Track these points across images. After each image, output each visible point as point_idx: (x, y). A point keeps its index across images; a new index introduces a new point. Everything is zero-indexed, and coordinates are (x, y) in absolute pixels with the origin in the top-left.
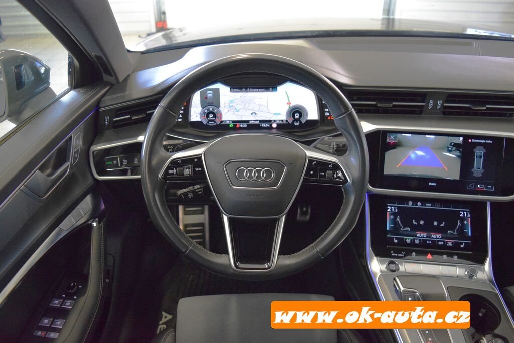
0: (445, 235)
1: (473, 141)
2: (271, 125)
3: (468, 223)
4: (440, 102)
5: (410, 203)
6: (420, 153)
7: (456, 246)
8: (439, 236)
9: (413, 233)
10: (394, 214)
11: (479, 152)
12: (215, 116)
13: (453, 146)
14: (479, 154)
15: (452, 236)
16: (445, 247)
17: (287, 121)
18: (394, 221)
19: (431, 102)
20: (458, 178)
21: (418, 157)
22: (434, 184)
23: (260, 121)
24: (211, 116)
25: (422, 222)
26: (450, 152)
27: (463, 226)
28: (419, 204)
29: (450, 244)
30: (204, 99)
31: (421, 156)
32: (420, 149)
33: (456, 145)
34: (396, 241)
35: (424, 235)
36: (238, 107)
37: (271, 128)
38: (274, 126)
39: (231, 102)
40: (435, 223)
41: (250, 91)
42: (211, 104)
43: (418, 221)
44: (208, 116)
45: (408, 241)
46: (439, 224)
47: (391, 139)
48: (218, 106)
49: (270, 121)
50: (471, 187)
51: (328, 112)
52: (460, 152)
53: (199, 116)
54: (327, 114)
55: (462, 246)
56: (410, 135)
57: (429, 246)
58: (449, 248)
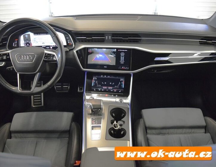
0: (114, 88)
1: (120, 50)
2: (50, 47)
3: (123, 83)
4: (110, 37)
5: (102, 76)
6: (101, 55)
7: (117, 92)
8: (111, 88)
9: (102, 87)
10: (95, 80)
11: (122, 54)
12: (29, 44)
13: (113, 52)
14: (123, 55)
15: (116, 88)
16: (113, 92)
17: (56, 46)
18: (95, 83)
19: (107, 37)
20: (115, 65)
21: (100, 57)
22: (106, 67)
23: (46, 46)
24: (28, 44)
25: (105, 83)
26: (112, 55)
27: (121, 84)
28: (105, 76)
29: (115, 91)
30: (25, 38)
31: (101, 57)
32: (101, 54)
33: (114, 52)
34: (95, 90)
35: (106, 88)
36: (37, 41)
37: (50, 48)
38: (51, 48)
39: (35, 39)
40: (111, 83)
41: (41, 35)
42: (27, 40)
43: (104, 83)
44: (27, 45)
45: (99, 90)
46: (112, 84)
47: (90, 51)
48: (30, 41)
49: (50, 46)
50: (120, 68)
51: (69, 42)
52: (115, 55)
53: (24, 45)
54: (69, 43)
55: (120, 92)
56: (97, 49)
57: (107, 92)
58: (115, 92)
